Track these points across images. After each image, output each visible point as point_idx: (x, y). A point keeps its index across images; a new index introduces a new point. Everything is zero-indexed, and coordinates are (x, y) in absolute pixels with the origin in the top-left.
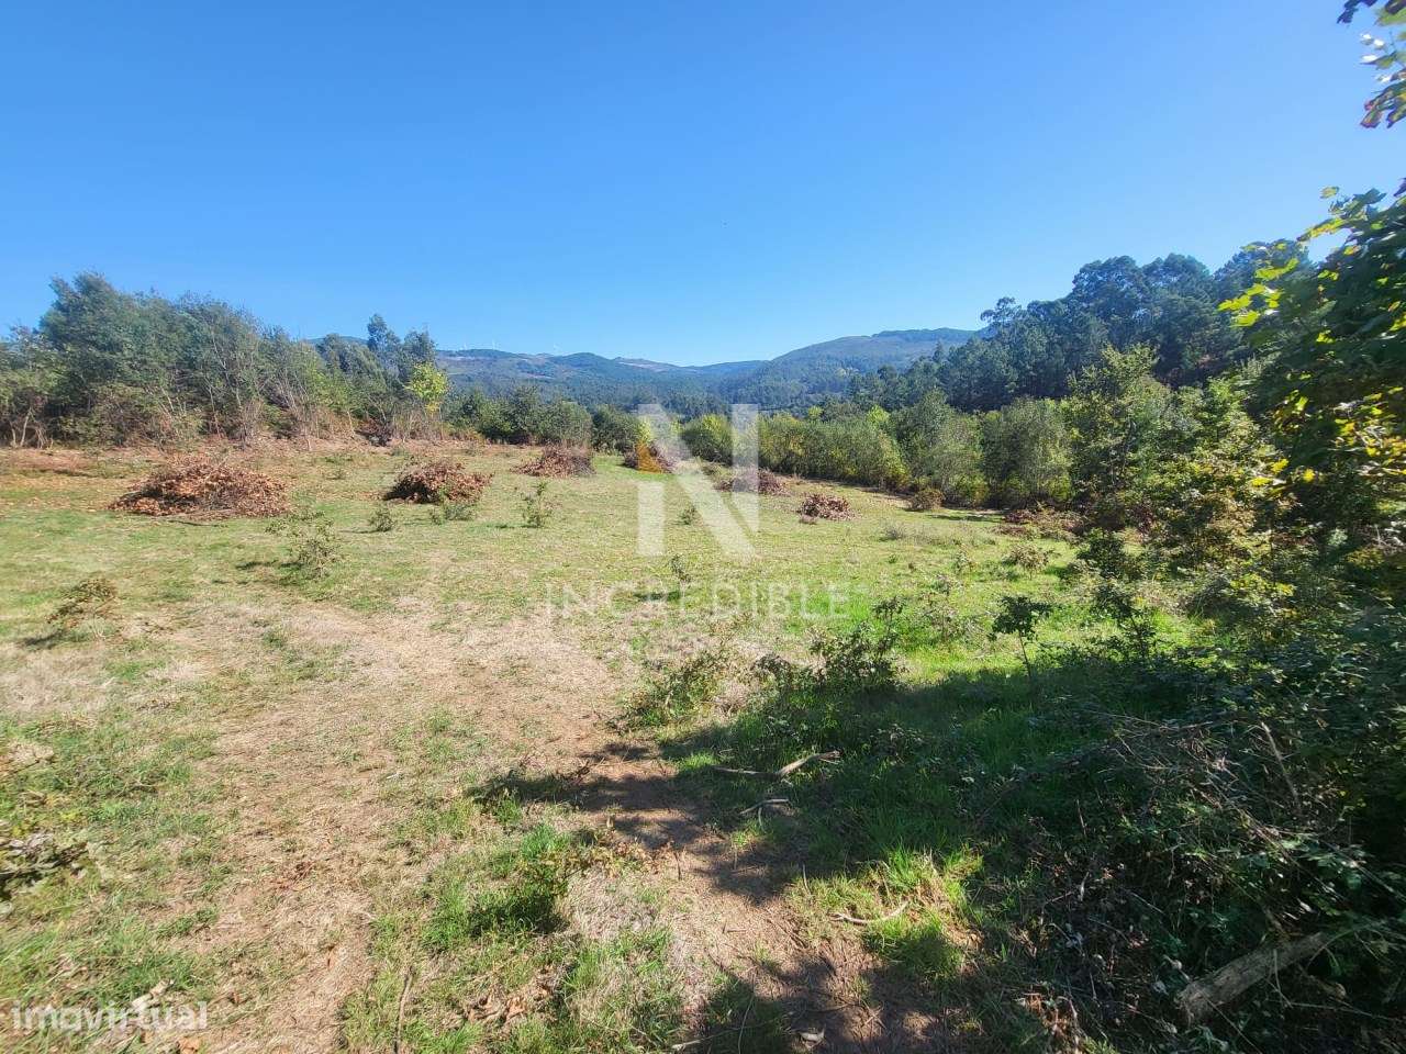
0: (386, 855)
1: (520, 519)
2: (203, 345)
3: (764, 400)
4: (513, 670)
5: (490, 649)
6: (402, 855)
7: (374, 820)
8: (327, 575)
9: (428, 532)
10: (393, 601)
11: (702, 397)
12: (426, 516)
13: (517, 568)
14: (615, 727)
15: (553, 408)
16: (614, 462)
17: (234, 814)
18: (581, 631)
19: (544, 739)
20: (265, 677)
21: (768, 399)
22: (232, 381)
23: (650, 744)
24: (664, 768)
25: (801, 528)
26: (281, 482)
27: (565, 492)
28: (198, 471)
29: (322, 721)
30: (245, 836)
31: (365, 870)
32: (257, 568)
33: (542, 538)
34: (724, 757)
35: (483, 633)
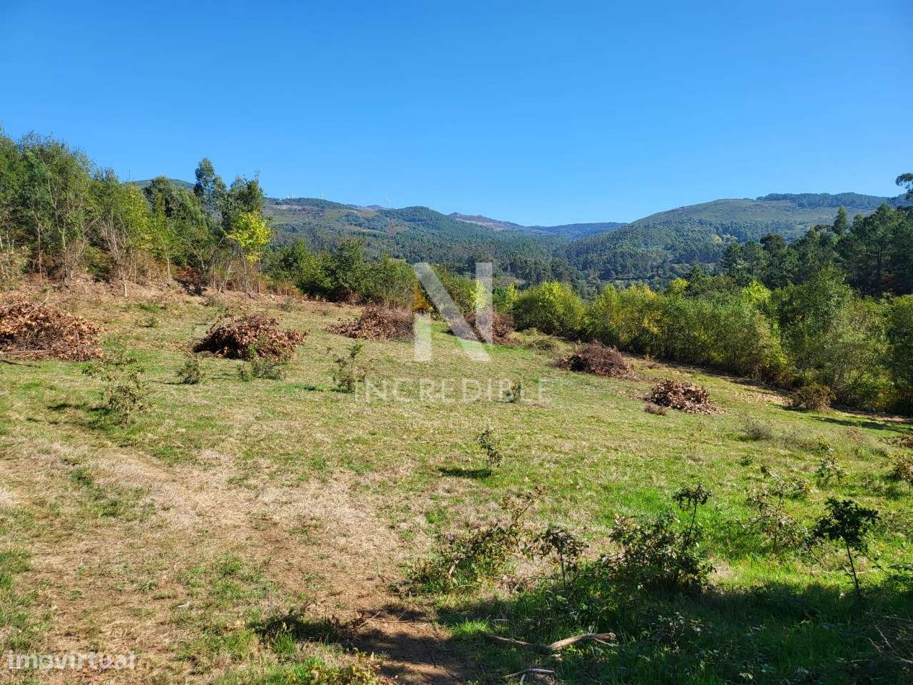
0: (174, 665)
1: (330, 382)
2: (39, 185)
3: (619, 268)
4: (304, 529)
5: (285, 507)
6: (188, 667)
7: (165, 637)
8: (133, 422)
9: (235, 388)
10: (194, 452)
11: (546, 261)
12: (234, 371)
13: (321, 432)
14: (397, 591)
15: (377, 265)
16: (440, 329)
17: (47, 618)
18: (377, 499)
19: (325, 592)
20: (73, 510)
21: (623, 267)
22: (60, 221)
23: (428, 609)
24: (438, 631)
25: (644, 418)
26: (95, 326)
27: (381, 357)
28: (19, 310)
29: (122, 554)
30: (56, 635)
31: (155, 673)
32: (68, 410)
33: (352, 404)
34: (498, 627)
35: (278, 492)
